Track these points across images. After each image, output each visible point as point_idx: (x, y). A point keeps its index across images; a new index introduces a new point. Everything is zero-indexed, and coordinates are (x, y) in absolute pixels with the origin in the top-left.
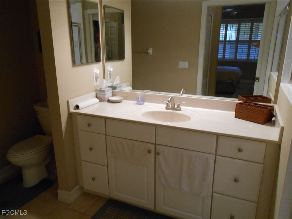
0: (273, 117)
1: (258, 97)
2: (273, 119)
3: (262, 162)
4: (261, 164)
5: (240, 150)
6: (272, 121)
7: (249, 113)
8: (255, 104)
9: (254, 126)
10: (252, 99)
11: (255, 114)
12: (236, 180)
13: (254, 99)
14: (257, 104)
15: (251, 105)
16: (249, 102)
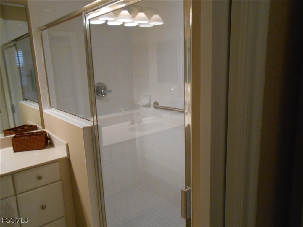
0: (48, 140)
1: (24, 127)
2: (49, 141)
3: (60, 179)
4: (59, 181)
5: (39, 178)
6: (48, 144)
7: (28, 143)
8: (28, 134)
9: (39, 153)
10: (20, 130)
11: (35, 142)
12: (43, 208)
13: (22, 130)
14: (30, 133)
15: (26, 136)
16: (21, 133)
